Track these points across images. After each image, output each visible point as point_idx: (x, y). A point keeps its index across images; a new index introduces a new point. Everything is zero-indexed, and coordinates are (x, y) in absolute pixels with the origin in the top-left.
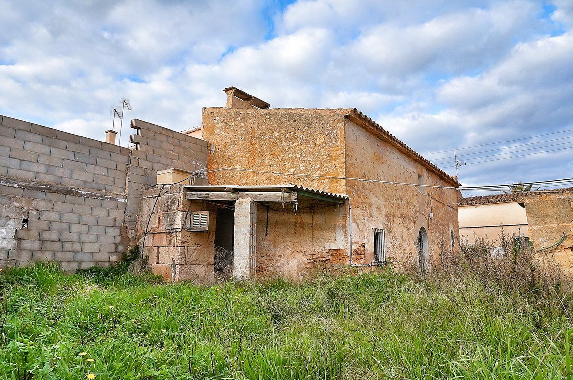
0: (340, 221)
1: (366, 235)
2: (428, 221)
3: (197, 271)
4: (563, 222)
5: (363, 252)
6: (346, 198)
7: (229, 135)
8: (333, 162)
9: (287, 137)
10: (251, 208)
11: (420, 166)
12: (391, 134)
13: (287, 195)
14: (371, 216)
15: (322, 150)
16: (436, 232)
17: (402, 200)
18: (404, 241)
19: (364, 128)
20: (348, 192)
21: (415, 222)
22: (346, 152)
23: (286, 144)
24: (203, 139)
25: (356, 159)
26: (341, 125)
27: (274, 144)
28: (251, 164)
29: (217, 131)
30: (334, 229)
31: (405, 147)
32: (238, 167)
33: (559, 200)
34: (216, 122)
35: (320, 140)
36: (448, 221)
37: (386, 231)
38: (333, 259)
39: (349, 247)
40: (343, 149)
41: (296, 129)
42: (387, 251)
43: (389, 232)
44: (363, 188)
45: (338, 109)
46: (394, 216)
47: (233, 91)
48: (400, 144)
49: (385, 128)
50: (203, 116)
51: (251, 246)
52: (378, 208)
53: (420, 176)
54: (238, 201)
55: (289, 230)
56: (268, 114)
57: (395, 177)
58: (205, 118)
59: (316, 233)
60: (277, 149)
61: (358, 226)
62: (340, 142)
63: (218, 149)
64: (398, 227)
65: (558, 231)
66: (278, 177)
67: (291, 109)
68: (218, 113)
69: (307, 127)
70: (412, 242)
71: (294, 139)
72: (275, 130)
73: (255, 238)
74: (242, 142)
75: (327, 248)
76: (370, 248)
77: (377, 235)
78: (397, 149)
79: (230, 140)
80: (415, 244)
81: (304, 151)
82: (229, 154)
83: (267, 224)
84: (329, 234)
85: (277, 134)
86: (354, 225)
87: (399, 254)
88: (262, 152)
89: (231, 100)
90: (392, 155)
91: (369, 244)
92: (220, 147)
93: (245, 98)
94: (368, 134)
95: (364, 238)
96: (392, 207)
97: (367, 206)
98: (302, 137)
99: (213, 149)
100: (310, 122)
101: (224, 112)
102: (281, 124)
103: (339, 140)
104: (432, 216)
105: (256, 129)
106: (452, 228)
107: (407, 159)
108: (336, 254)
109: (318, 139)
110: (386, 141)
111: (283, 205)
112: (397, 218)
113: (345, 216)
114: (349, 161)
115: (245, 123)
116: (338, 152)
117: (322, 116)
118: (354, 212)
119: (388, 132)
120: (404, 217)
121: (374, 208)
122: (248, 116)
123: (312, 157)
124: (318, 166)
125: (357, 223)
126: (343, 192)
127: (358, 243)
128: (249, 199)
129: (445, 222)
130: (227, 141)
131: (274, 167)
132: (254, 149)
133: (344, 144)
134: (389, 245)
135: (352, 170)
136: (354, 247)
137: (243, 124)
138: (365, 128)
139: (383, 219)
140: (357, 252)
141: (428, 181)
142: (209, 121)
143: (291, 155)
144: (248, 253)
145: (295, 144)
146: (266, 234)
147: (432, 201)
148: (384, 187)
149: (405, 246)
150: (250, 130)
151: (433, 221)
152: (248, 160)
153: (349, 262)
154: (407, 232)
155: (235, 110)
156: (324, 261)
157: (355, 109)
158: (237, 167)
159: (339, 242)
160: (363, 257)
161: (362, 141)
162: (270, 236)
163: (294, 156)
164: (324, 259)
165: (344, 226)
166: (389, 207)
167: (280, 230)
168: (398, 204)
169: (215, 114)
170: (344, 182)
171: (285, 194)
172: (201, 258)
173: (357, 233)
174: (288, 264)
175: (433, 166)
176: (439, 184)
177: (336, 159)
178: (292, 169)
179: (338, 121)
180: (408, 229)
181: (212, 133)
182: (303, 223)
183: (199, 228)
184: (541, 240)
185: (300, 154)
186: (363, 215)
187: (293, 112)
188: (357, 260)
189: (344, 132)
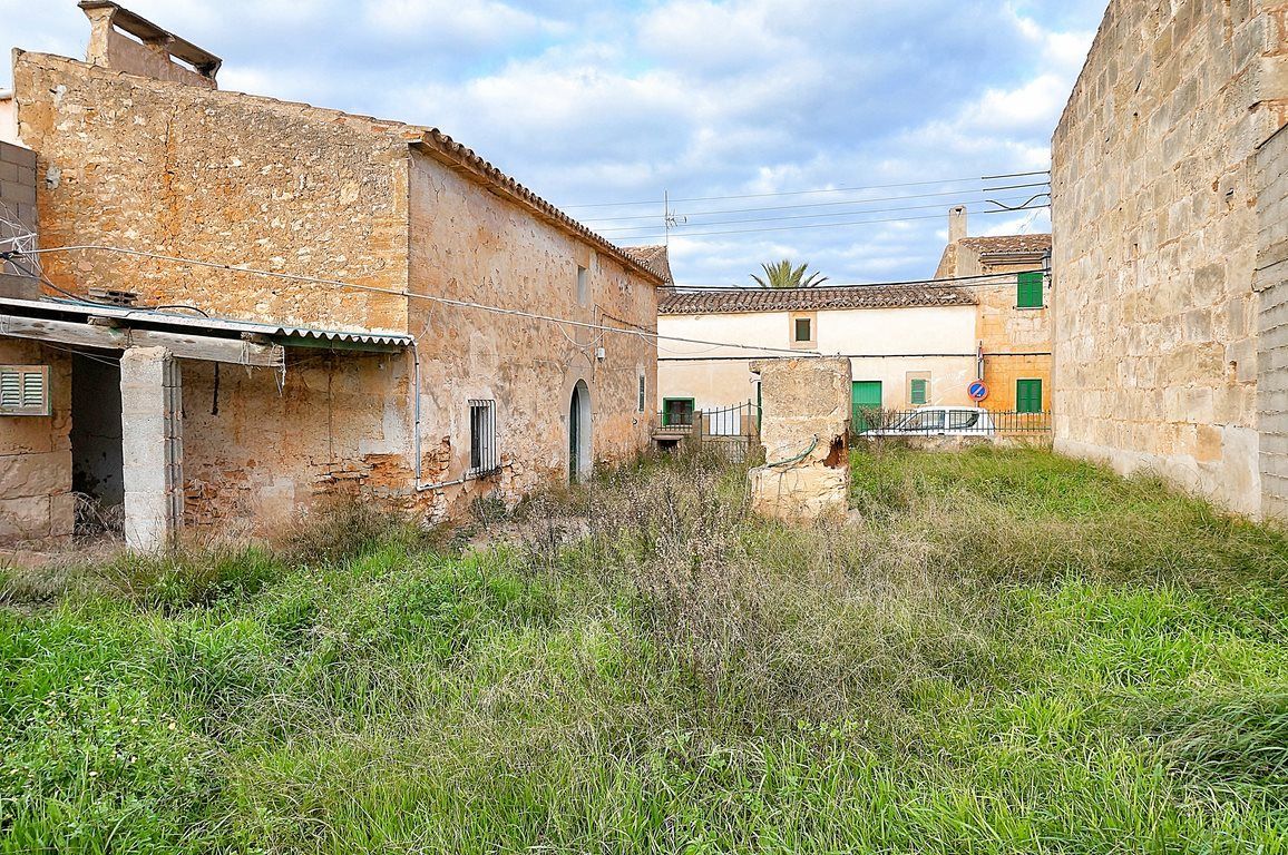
0: (393, 392)
1: (452, 419)
2: (593, 366)
3: (22, 513)
4: (818, 413)
5: (446, 456)
6: (406, 342)
7: (100, 144)
8: (381, 253)
9: (264, 173)
10: (165, 374)
11: (582, 247)
12: (519, 185)
13: (258, 349)
14: (466, 374)
15: (353, 220)
16: (609, 384)
17: (537, 329)
18: (539, 416)
19: (455, 170)
20: (412, 326)
21: (565, 371)
22: (410, 231)
23: (263, 192)
24: (19, 143)
25: (435, 247)
26: (399, 165)
27: (229, 188)
28: (168, 233)
29: (64, 127)
30: (380, 407)
31: (550, 212)
32: (131, 234)
33: (816, 371)
34: (57, 99)
35: (349, 194)
36: (635, 360)
37: (499, 402)
38: (376, 476)
39: (414, 450)
40: (403, 224)
41: (290, 159)
42: (501, 441)
43: (507, 402)
44: (450, 314)
45: (395, 123)
46: (518, 367)
47: (108, 12)
48: (539, 205)
49: (507, 173)
50: (17, 76)
51: (171, 466)
52: (483, 354)
53: (581, 269)
54: (127, 353)
55: (272, 404)
56: (212, 104)
57: (526, 279)
58: (21, 82)
59: (338, 416)
60: (239, 201)
61: (435, 401)
62: (396, 206)
63: (71, 179)
64: (527, 390)
65: (808, 430)
66: (243, 274)
67: (275, 100)
68: (64, 75)
69: (314, 157)
70: (556, 416)
71: (283, 181)
72: (234, 151)
73: (179, 446)
74: (138, 170)
75: (364, 452)
76: (462, 445)
77: (477, 413)
78: (533, 215)
79: (104, 159)
80: (562, 418)
81: (310, 215)
82: (104, 198)
83: (216, 388)
84: (370, 418)
85: (237, 163)
86: (426, 399)
87: (524, 446)
88: (198, 205)
89: (104, 39)
90: (521, 230)
91: (461, 436)
92: (74, 173)
93: (148, 34)
94: (466, 185)
95: (447, 425)
96: (515, 348)
97: (458, 353)
98: (302, 181)
99: (53, 175)
100: (323, 145)
101: (82, 74)
102: (247, 139)
103: (395, 202)
104: (602, 354)
105: (180, 140)
106: (643, 373)
107: (555, 235)
108: (379, 463)
109: (343, 192)
110: (508, 199)
111: (249, 371)
112: (525, 369)
113: (405, 381)
114: (418, 252)
115: (148, 117)
116: (391, 231)
117: (355, 135)
118: (426, 370)
119: (512, 179)
120: (540, 365)
121: (473, 357)
122: (154, 98)
123: (328, 234)
124: (343, 258)
125: (432, 394)
126: (400, 327)
127: (434, 437)
128: (160, 351)
129: (629, 362)
130: (96, 160)
131: (230, 248)
132: (176, 195)
133: (406, 213)
134: (505, 431)
135: (424, 273)
136: (425, 448)
137: (140, 121)
138: (459, 170)
139: (492, 375)
140: (432, 458)
141: (599, 277)
142: (36, 93)
143: (275, 223)
144: (163, 484)
145: (287, 196)
146: (215, 412)
147: (606, 320)
148: (500, 304)
149: (541, 425)
150: (162, 138)
151: (604, 364)
152: (159, 220)
153: (412, 483)
154: (546, 396)
155: (114, 76)
156: (357, 479)
157: (436, 130)
158: (127, 234)
159: (392, 439)
160: (445, 465)
161: (450, 202)
162: (225, 418)
163: (283, 226)
164: (357, 475)
165: (401, 404)
166: (510, 347)
167: (252, 404)
168: (530, 338)
169: (54, 77)
170: (403, 304)
171: (255, 345)
172: (34, 481)
173: (431, 417)
174: (272, 484)
175: (610, 247)
176: (622, 280)
177: (386, 246)
178: (278, 258)
179: (394, 154)
180: (550, 389)
181: (48, 130)
182: (306, 389)
183: (19, 409)
184: (778, 444)
185: (300, 222)
186: (448, 374)
187: (279, 111)
188: (433, 473)
189: (405, 183)
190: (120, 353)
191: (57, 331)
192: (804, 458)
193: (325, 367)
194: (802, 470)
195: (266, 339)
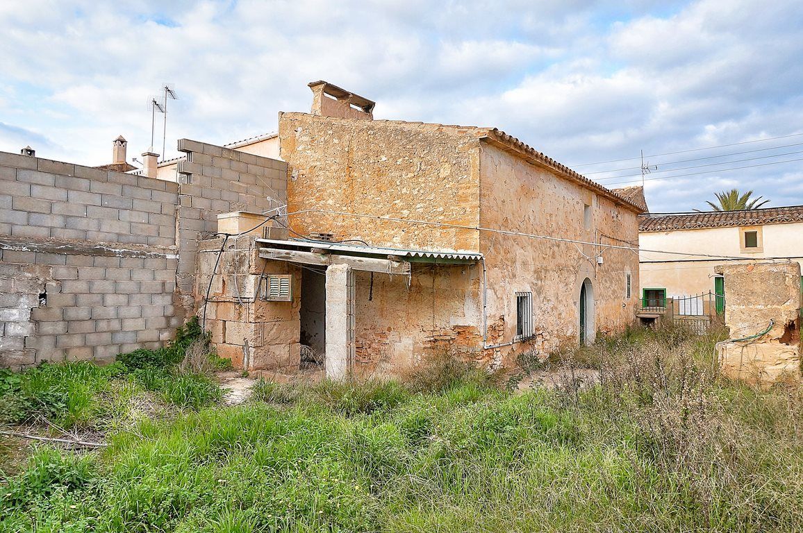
0: (470, 288)
1: (506, 304)
2: (595, 269)
3: (277, 353)
4: (773, 303)
5: (502, 327)
6: (479, 258)
7: (317, 156)
8: (463, 205)
9: (398, 163)
10: (347, 279)
11: (587, 192)
12: (546, 157)
13: (396, 265)
14: (514, 276)
15: (447, 186)
16: (606, 280)
17: (558, 246)
18: (560, 302)
19: (507, 151)
20: (482, 248)
21: (576, 273)
22: (480, 191)
23: (398, 174)
24: (280, 159)
25: (495, 199)
26: (474, 151)
27: (380, 173)
28: (348, 200)
29: (300, 148)
30: (462, 297)
31: (566, 171)
32: (330, 202)
33: (770, 273)
34: (298, 134)
35: (445, 171)
36: (623, 264)
37: (534, 294)
38: (459, 339)
39: (483, 324)
40: (476, 186)
41: (412, 154)
42: (535, 318)
43: (539, 293)
44: (504, 239)
45: (471, 127)
46: (546, 270)
47: (322, 87)
48: (559, 168)
49: (538, 150)
50: (280, 125)
51: (349, 331)
52: (524, 264)
53: (586, 206)
54: (330, 268)
55: (402, 295)
56: (371, 128)
57: (551, 215)
58: (282, 128)
59: (438, 302)
60: (385, 180)
61: (495, 293)
62: (472, 177)
63: (303, 175)
64: (552, 285)
65: (765, 316)
66: (387, 221)
67: (404, 122)
68: (301, 122)
69: (425, 152)
70: (571, 302)
71: (408, 166)
72: (383, 152)
73: (353, 319)
74: (334, 167)
75: (453, 324)
76: (511, 321)
77: (521, 300)
78: (555, 174)
79: (318, 163)
80: (575, 303)
81: (423, 185)
82: (318, 183)
83: (372, 286)
84: (456, 304)
85: (384, 158)
86: (490, 292)
87: (550, 322)
88: (364, 184)
89: (320, 101)
90: (548, 184)
91: (511, 316)
92: (304, 172)
93: (340, 95)
94: (513, 160)
95: (503, 308)
96: (544, 258)
97: (509, 264)
98: (419, 166)
99: (295, 174)
100: (430, 144)
101: (309, 120)
102: (390, 145)
103: (472, 174)
104: (601, 261)
105: (355, 149)
106: (629, 272)
107: (569, 186)
108: (462, 331)
109: (442, 170)
110: (539, 166)
111: (391, 277)
112: (551, 272)
113: (478, 281)
114: (485, 203)
115: (340, 138)
116: (469, 191)
117: (448, 137)
118: (491, 274)
119: (542, 154)
120: (560, 269)
121: (518, 265)
122: (343, 129)
123: (433, 195)
124: (441, 209)
125: (494, 289)
126: (475, 248)
127: (494, 316)
128: (345, 266)
129: (619, 265)
130: (315, 164)
131: (380, 206)
132: (351, 178)
133: (478, 180)
134: (538, 312)
135: (489, 216)
136: (490, 323)
137: (336, 141)
138: (509, 151)
139: (530, 276)
140: (493, 328)
141: (598, 210)
142: (288, 132)
143: (404, 191)
145: (411, 175)
146: (370, 300)
147: (603, 238)
148: (534, 232)
149: (561, 308)
150: (346, 149)
151: (602, 267)
152: (344, 193)
153: (481, 344)
154: (564, 289)
155: (324, 120)
156: (449, 341)
157: (496, 129)
158: (328, 202)
159: (469, 316)
160: (501, 333)
161: (504, 171)
162: (376, 302)
163: (408, 192)
164: (448, 338)
165: (475, 295)
166: (541, 258)
167: (391, 295)
168: (553, 252)
169: (297, 123)
170: (476, 235)
171: (394, 263)
172: (283, 336)
173: (493, 303)
175: (606, 191)
176: (614, 211)
177: (466, 201)
178: (405, 211)
179: (471, 146)
180: (567, 285)
181: (293, 151)
182: (420, 286)
183: (278, 297)
184: (740, 325)
185: (417, 189)
186: (503, 277)
187: (407, 128)
188: (494, 338)
189: (478, 162)
190: (326, 267)
191: (297, 257)
192: (761, 337)
193: (431, 273)
194: (761, 345)
195: (401, 259)
